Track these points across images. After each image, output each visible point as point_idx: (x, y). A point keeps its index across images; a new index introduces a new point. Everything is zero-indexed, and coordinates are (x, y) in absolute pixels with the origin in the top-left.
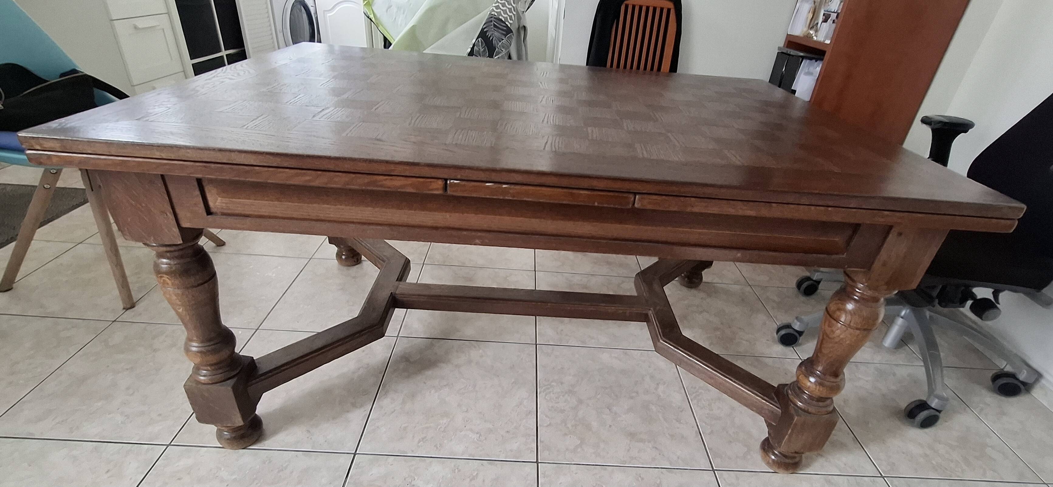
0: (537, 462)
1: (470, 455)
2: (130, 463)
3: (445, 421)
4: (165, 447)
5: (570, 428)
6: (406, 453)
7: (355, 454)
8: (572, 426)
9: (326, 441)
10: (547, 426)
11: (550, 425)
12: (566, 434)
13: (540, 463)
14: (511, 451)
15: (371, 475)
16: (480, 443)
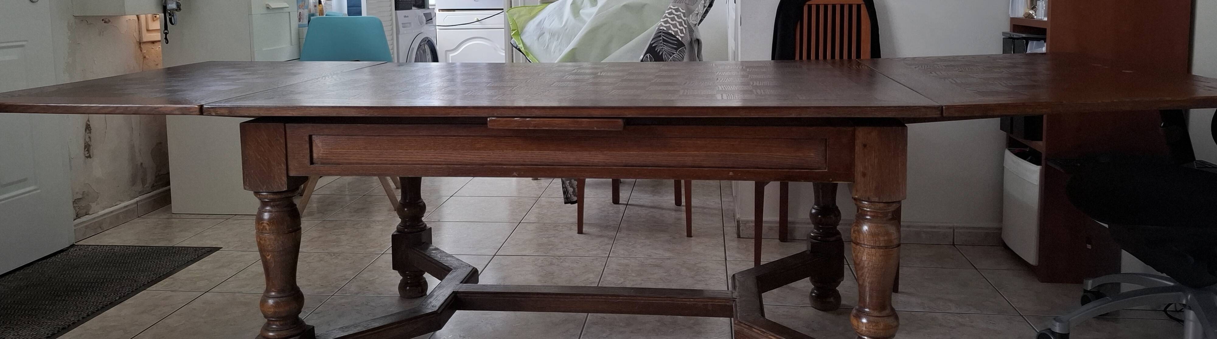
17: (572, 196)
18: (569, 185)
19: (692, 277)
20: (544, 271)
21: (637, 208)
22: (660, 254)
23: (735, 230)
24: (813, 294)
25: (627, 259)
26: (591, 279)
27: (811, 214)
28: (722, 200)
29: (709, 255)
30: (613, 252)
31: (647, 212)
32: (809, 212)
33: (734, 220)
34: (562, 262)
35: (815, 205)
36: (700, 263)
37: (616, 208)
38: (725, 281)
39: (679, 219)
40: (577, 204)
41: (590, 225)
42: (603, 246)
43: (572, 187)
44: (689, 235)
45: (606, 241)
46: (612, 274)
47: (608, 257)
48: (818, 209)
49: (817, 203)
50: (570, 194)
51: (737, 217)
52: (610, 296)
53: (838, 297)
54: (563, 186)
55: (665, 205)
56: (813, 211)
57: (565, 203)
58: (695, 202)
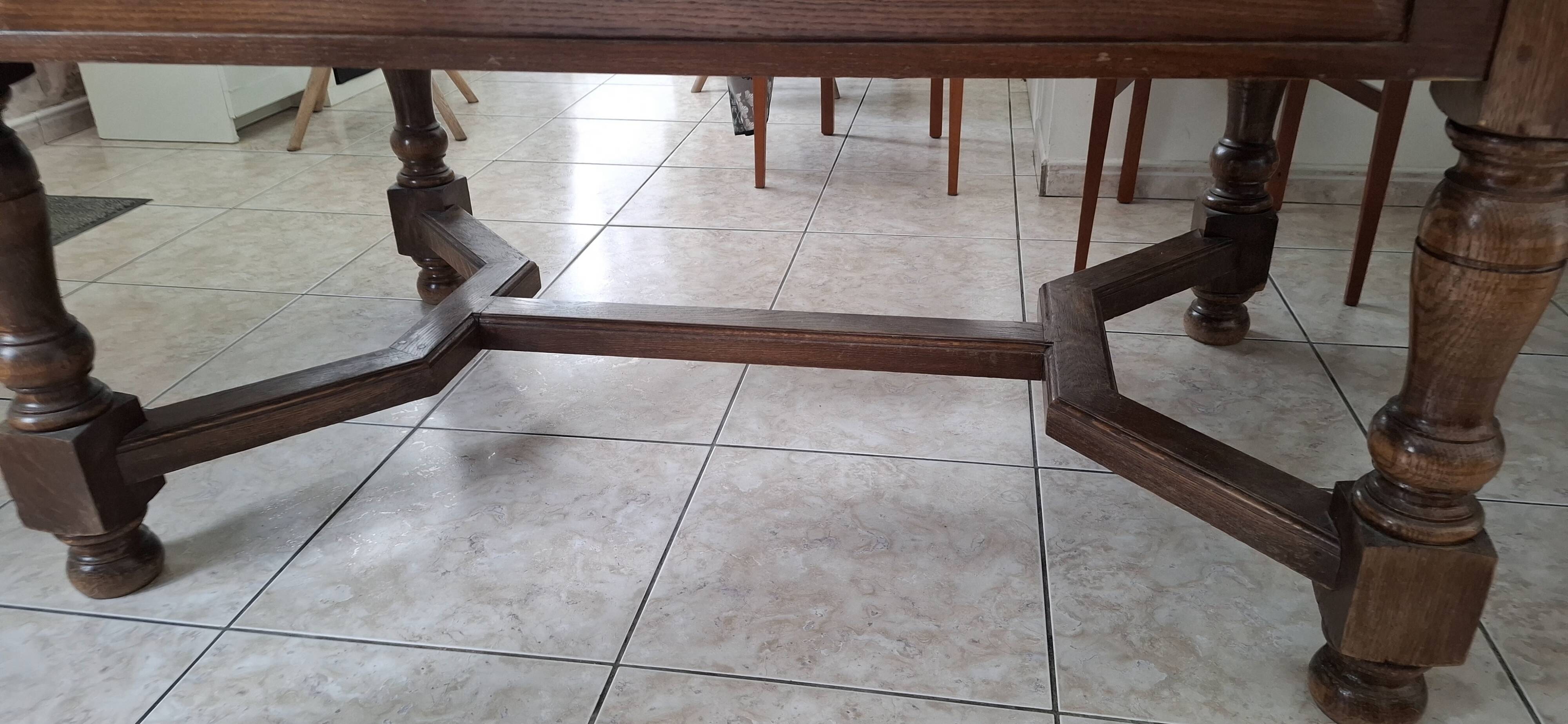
0: (1055, 711)
1: (883, 684)
2: (147, 657)
3: (820, 611)
4: (219, 632)
5: (1138, 644)
6: (733, 670)
7: (616, 666)
8: (1142, 640)
9: (551, 637)
10: (1075, 636)
11: (1082, 633)
12: (1127, 658)
13: (1063, 714)
14: (986, 682)
15: (651, 709)
16: (907, 660)
17: (747, 120)
18: (741, 101)
19: (955, 273)
20: (687, 259)
21: (864, 143)
22: (898, 228)
23: (1036, 182)
24: (1195, 313)
25: (838, 237)
26: (769, 275)
27: (1214, 155)
28: (1013, 127)
29: (986, 229)
30: (814, 223)
31: (881, 149)
32: (1211, 150)
33: (1033, 163)
34: (721, 241)
35: (1226, 136)
36: (971, 244)
37: (827, 143)
38: (1017, 281)
39: (936, 162)
40: (753, 136)
41: (781, 173)
42: (797, 212)
43: (746, 104)
44: (953, 191)
45: (804, 203)
46: (807, 266)
47: (805, 232)
48: (1232, 146)
49: (1231, 133)
50: (743, 118)
51: (1042, 161)
52: (785, 333)
53: (1244, 321)
54: (732, 102)
55: (912, 137)
56: (1221, 151)
57: (737, 134)
58: (965, 131)
